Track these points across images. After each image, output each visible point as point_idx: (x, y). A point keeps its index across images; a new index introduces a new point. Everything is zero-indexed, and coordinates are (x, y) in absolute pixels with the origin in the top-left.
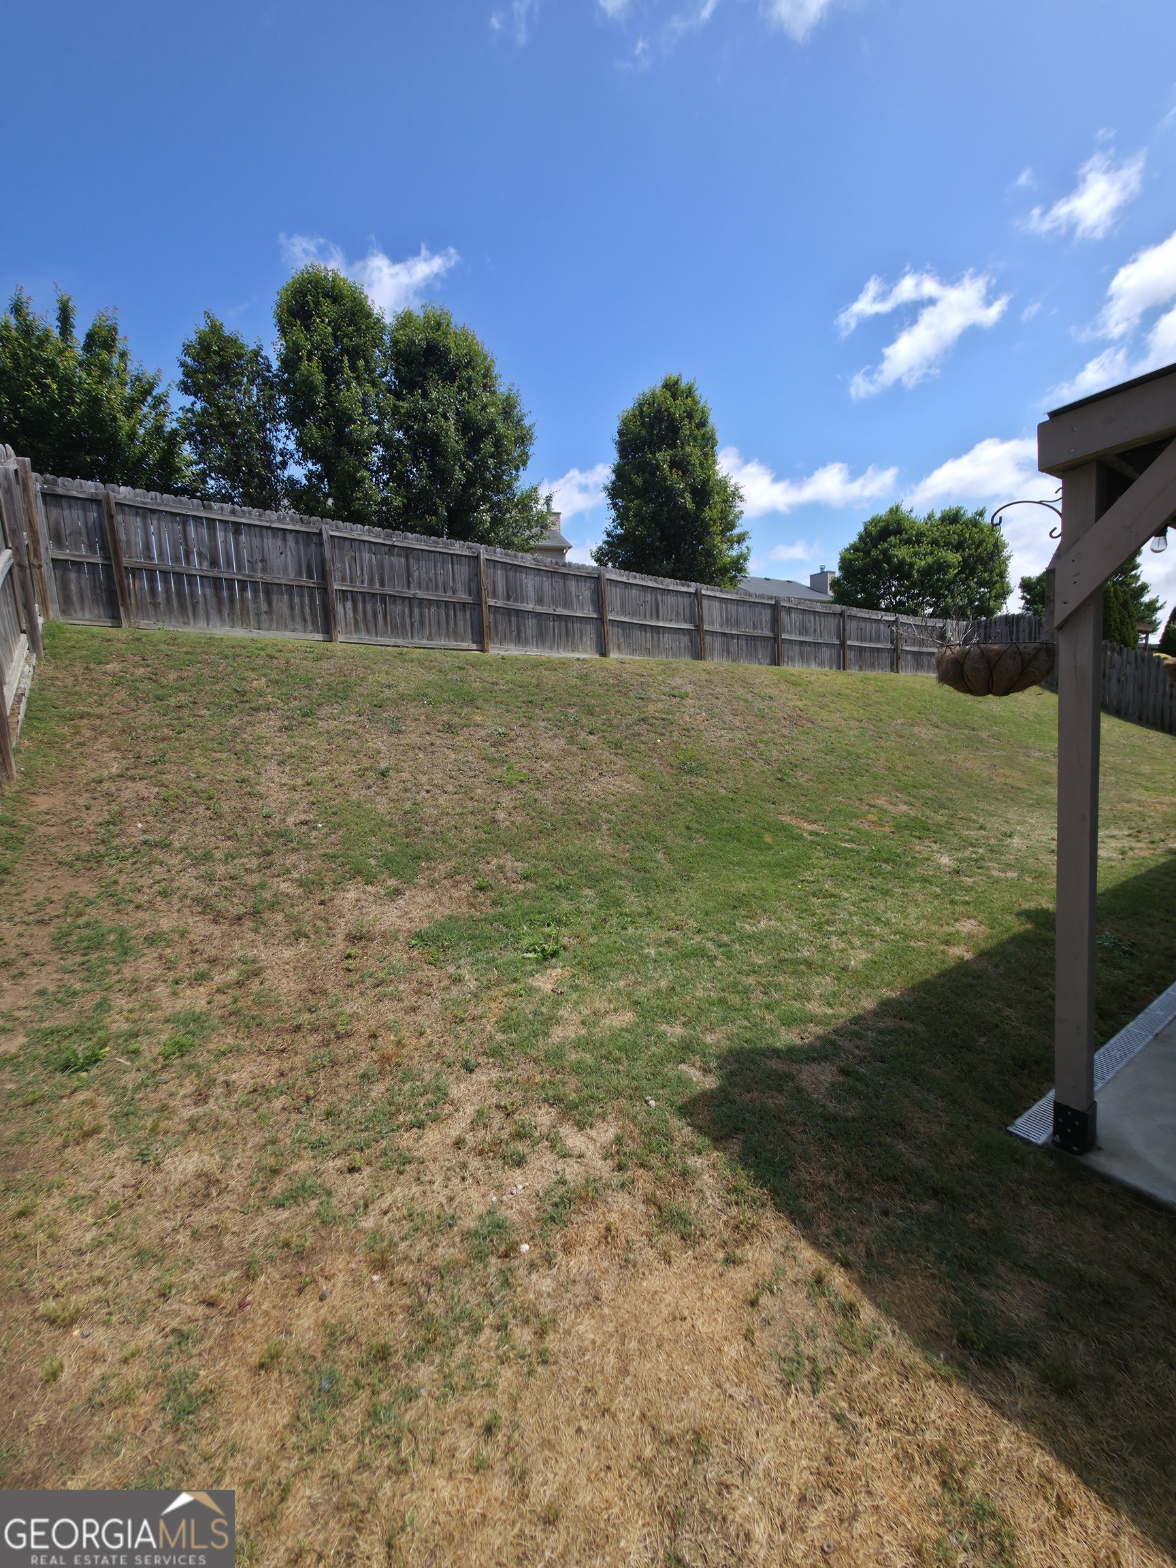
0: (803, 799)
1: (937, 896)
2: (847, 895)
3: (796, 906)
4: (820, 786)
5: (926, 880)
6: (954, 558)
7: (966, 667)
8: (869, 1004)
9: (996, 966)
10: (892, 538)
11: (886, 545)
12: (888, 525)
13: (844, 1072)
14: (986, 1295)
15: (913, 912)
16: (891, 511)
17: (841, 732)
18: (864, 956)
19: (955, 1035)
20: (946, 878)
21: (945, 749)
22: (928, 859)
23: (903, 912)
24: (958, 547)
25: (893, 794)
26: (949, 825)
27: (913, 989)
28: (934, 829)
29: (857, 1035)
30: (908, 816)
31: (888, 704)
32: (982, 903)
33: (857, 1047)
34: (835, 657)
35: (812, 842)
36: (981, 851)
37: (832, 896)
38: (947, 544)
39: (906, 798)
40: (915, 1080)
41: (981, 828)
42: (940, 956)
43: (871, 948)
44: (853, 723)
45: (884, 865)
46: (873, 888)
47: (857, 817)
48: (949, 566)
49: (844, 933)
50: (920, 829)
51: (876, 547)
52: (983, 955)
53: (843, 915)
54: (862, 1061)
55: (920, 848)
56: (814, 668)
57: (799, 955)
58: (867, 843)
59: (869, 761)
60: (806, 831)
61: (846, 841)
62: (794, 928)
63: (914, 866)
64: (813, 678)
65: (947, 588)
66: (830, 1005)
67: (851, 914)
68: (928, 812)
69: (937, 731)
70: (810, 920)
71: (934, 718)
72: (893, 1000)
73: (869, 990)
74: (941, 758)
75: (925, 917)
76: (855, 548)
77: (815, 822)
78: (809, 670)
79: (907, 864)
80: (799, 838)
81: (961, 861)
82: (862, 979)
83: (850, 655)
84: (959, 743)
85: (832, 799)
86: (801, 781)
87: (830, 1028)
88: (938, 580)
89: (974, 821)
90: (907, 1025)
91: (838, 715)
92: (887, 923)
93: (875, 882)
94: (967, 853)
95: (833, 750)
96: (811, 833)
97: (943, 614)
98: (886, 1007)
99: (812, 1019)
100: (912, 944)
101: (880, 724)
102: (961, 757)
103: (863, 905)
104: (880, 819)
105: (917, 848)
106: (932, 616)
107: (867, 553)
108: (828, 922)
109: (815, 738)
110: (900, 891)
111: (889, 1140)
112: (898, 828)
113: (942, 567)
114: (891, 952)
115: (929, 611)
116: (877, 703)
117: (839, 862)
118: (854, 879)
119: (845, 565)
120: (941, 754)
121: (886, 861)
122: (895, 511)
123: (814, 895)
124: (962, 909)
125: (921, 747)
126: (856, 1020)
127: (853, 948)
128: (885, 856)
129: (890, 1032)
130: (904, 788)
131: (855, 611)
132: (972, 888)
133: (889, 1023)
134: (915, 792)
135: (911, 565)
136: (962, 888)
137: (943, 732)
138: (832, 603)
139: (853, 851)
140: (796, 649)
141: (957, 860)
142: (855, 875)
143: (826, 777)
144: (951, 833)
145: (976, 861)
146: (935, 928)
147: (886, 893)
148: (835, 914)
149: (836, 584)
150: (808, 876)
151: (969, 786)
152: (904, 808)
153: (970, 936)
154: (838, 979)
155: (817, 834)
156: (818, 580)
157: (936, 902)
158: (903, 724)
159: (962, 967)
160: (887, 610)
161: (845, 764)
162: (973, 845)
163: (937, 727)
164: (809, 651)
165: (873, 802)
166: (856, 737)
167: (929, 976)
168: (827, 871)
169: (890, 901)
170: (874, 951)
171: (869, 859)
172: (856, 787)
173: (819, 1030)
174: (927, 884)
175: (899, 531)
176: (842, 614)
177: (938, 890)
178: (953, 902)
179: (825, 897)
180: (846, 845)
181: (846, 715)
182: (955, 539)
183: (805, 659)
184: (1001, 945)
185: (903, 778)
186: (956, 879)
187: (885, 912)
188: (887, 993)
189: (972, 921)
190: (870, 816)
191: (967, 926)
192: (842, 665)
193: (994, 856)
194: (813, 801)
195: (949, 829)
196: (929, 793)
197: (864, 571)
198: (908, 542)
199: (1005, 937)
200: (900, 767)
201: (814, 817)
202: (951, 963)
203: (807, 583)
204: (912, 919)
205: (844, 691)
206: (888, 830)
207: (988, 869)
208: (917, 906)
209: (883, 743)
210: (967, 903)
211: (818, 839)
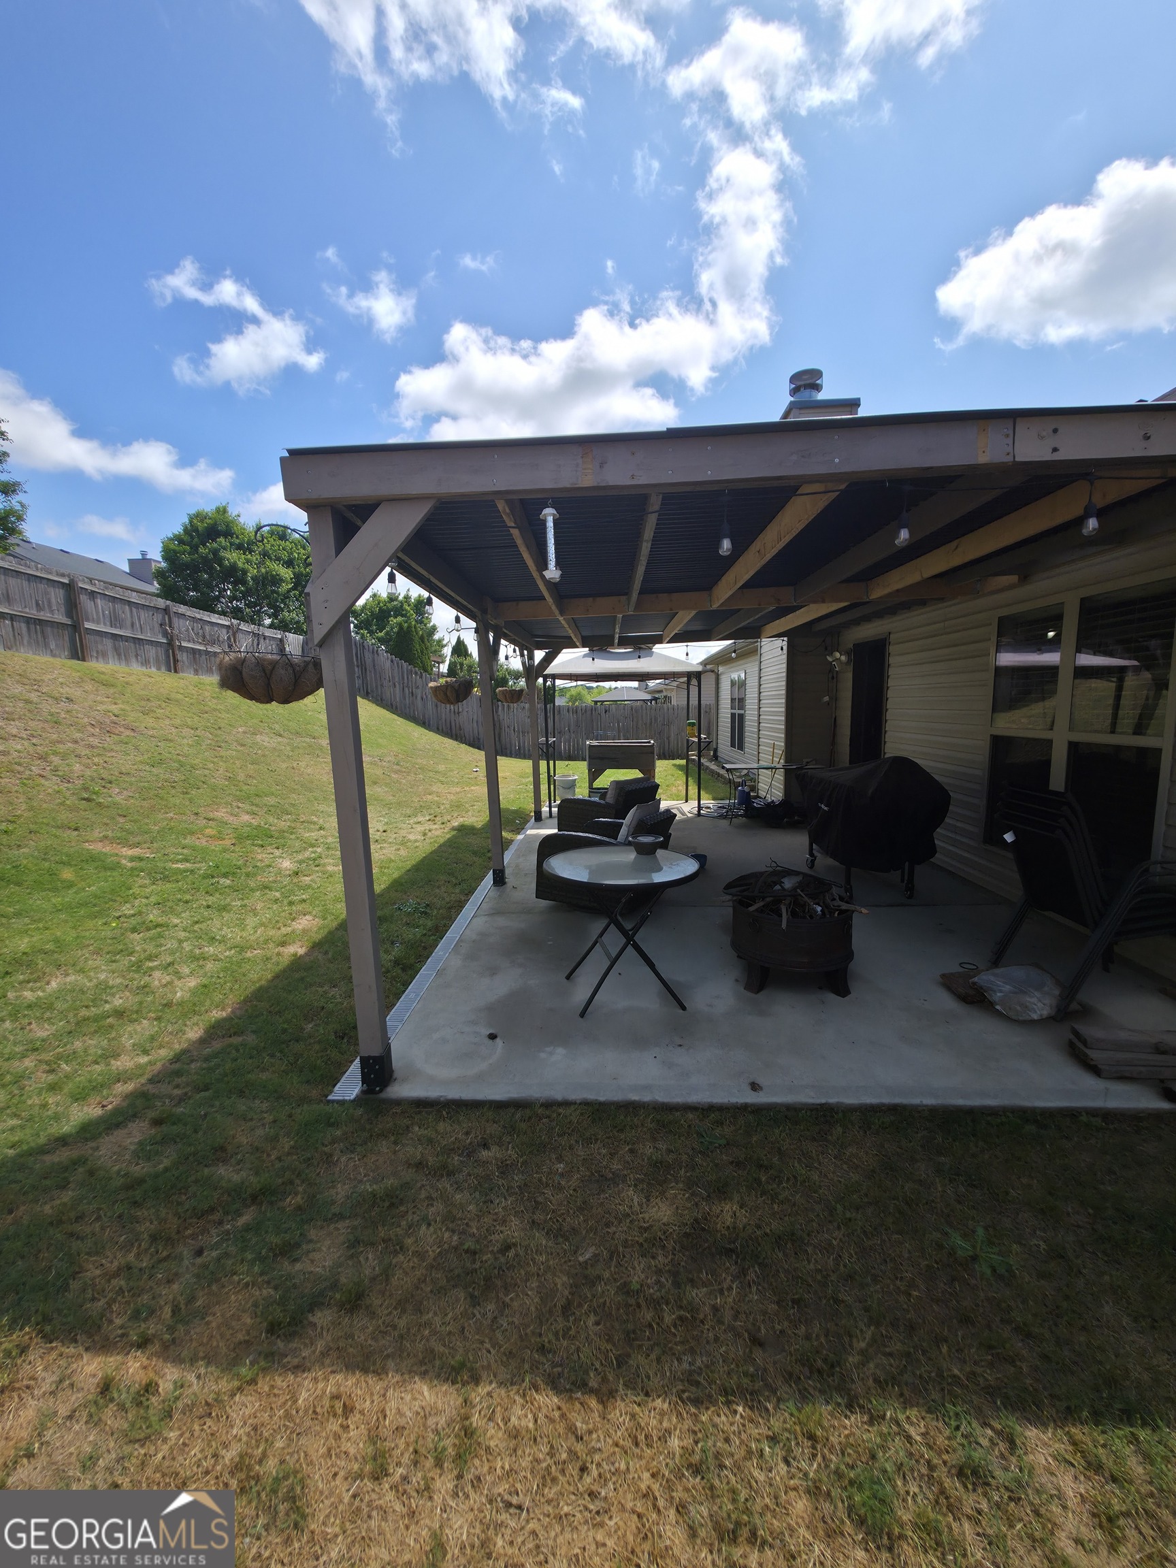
0: (121, 820)
1: (276, 901)
2: (176, 921)
3: (106, 949)
4: (145, 804)
5: (266, 888)
6: (286, 573)
7: (244, 673)
8: (194, 1033)
9: (326, 953)
10: (222, 539)
11: (215, 545)
12: (215, 524)
13: (157, 1122)
14: (298, 1266)
15: (251, 921)
16: (218, 510)
17: (171, 741)
18: (192, 983)
19: (284, 1031)
20: (286, 881)
21: (288, 756)
22: (270, 866)
23: (242, 925)
24: (289, 563)
25: (234, 804)
26: (292, 830)
27: (245, 1001)
28: (277, 835)
29: (178, 1073)
30: (250, 825)
31: (228, 712)
32: (317, 898)
33: (177, 1086)
34: (162, 657)
35: (132, 869)
36: (319, 850)
37: (157, 926)
38: (278, 559)
39: (247, 807)
40: (241, 1094)
41: (321, 828)
42: (275, 959)
43: (201, 972)
44: (186, 731)
45: (222, 881)
46: (208, 907)
47: (192, 833)
48: (282, 580)
49: (171, 964)
50: (263, 837)
51: (204, 545)
52: (316, 946)
53: (171, 944)
54: (181, 1100)
55: (262, 856)
56: (136, 668)
57: (107, 1006)
58: (203, 860)
59: (207, 772)
60: (125, 857)
61: (178, 861)
62: (102, 976)
63: (255, 875)
64: (131, 679)
65: (283, 601)
66: (146, 1052)
67: (180, 941)
68: (271, 819)
69: (280, 739)
70: (125, 961)
71: (277, 727)
72: (224, 1020)
73: (196, 1018)
74: (284, 766)
75: (262, 924)
76: (179, 539)
77: (137, 845)
78: (126, 669)
79: (248, 875)
80: (116, 866)
81: (300, 862)
82: (190, 1009)
83: (183, 657)
84: (301, 751)
85: (160, 816)
86: (118, 799)
87: (143, 1080)
88: (273, 592)
89: (315, 823)
90: (236, 1040)
91: (167, 722)
92: (223, 941)
93: (211, 900)
94: (307, 854)
95: (161, 762)
96: (132, 859)
97: (284, 626)
98: (215, 1031)
99: (119, 1078)
100: (249, 954)
101: (219, 732)
102: (303, 764)
103: (196, 927)
104: (220, 832)
105: (259, 857)
106: (271, 626)
107: (195, 549)
108: (150, 958)
109: (137, 748)
110: (239, 903)
111: (206, 1171)
112: (240, 839)
113: (276, 580)
114: (225, 969)
115: (268, 621)
116: (215, 710)
117: (168, 885)
118: (187, 902)
119: (169, 554)
120: (284, 761)
121: (225, 875)
122: (222, 511)
123: (134, 930)
124: (300, 907)
125: (264, 756)
126: (177, 1058)
127: (180, 978)
128: (223, 870)
129: (215, 1055)
130: (246, 798)
131: (182, 609)
132: (309, 886)
133: (217, 1045)
134: (257, 800)
135: (245, 572)
136: (300, 888)
137: (285, 740)
138: (158, 596)
139: (186, 871)
140: (108, 643)
141: (297, 862)
142: (188, 897)
143: (152, 792)
144: (293, 837)
145: (315, 860)
146: (272, 933)
147: (224, 908)
148: (161, 945)
149: (160, 575)
150: (127, 909)
151: (311, 791)
152: (246, 818)
153: (304, 931)
154: (158, 1019)
155: (141, 859)
156: (139, 566)
157: (275, 907)
158: (245, 732)
159: (297, 964)
160: (223, 613)
161: (177, 776)
162: (313, 846)
163: (280, 735)
164: (129, 647)
165: (211, 815)
166: (190, 746)
167: (263, 982)
168: (153, 899)
169: (226, 916)
170: (205, 975)
171: (206, 876)
172: (191, 800)
173: (130, 1087)
174: (267, 891)
175: (228, 533)
176: (166, 610)
177: (278, 894)
178: (291, 903)
179: (148, 929)
180: (179, 866)
181: (178, 722)
182: (285, 556)
183: (121, 655)
184: (330, 933)
185: (245, 788)
186: (295, 880)
187: (221, 929)
188: (217, 1014)
189: (307, 917)
190: (208, 831)
191: (303, 923)
192: (173, 665)
193: (330, 853)
194: (135, 821)
195: (292, 833)
196: (272, 801)
197: (194, 568)
198: (239, 547)
199: (335, 924)
200: (241, 777)
201: (137, 840)
202: (285, 961)
203: (126, 568)
204: (252, 930)
205: (173, 696)
206: (228, 842)
207: (324, 865)
208: (255, 915)
209: (223, 753)
210: (304, 901)
211: (142, 864)
